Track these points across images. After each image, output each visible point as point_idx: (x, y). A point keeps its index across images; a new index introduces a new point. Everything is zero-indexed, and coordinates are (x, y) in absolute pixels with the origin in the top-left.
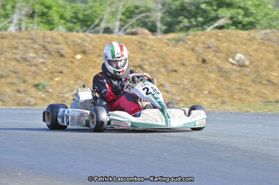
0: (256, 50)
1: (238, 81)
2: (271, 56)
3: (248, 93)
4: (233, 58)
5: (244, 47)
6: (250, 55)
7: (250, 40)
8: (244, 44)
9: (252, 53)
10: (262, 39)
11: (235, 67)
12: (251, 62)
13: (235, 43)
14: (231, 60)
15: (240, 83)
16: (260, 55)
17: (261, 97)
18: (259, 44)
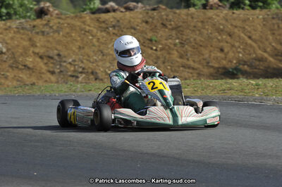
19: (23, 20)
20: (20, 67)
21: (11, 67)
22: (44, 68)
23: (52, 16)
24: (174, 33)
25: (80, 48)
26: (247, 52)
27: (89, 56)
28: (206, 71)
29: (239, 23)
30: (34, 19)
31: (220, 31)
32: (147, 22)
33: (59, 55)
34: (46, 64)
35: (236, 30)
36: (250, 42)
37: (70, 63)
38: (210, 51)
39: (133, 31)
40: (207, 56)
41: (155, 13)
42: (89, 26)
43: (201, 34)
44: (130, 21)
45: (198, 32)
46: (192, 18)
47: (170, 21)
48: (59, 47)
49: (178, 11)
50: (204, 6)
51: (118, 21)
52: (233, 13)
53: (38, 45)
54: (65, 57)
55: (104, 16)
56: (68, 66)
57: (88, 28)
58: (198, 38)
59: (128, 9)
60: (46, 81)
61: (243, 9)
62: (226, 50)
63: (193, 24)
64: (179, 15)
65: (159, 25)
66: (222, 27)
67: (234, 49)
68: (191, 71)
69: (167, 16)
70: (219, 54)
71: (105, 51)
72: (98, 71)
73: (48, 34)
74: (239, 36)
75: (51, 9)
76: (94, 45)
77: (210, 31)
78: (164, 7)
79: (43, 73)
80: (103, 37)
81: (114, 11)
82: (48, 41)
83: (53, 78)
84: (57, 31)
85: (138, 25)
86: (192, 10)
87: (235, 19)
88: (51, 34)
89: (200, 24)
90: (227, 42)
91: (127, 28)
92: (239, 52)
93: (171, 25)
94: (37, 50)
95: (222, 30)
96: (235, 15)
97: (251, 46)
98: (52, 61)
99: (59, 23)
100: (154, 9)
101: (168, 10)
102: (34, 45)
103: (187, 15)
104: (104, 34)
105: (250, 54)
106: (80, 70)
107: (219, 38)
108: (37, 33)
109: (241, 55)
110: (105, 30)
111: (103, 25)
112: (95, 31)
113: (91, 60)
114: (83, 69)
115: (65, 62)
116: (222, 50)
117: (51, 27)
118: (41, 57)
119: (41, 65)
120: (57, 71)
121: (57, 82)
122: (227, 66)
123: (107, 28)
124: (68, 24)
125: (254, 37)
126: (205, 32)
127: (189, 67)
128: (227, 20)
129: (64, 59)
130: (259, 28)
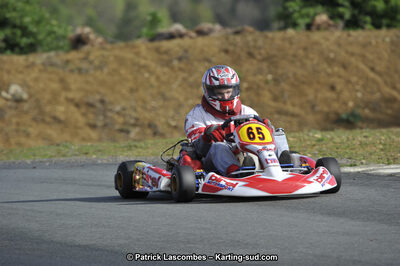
0: (36, 80)
1: (14, 120)
2: (55, 86)
3: (28, 135)
4: (7, 92)
5: (20, 76)
6: (29, 87)
7: (28, 67)
8: (21, 72)
9: (31, 84)
10: (43, 64)
11: (9, 103)
12: (31, 96)
13: (9, 72)
14: (4, 94)
15: (18, 124)
16: (41, 85)
17: (44, 139)
18: (40, 71)
19: (52, 54)
20: (48, 119)
21: (35, 120)
22: (81, 120)
23: (93, 45)
24: (265, 65)
25: (132, 91)
26: (368, 90)
27: (144, 102)
28: (311, 118)
29: (357, 50)
30: (68, 52)
31: (330, 62)
32: (226, 51)
33: (102, 102)
34: (84, 115)
35: (353, 60)
36: (372, 75)
37: (118, 113)
38: (317, 91)
39: (207, 64)
40: (311, 97)
41: (238, 39)
42: (145, 58)
43: (303, 66)
44: (202, 51)
45: (298, 64)
46: (291, 43)
47: (260, 48)
48: (103, 90)
49: (270, 34)
50: (309, 27)
51: (186, 51)
52: (349, 35)
53: (73, 87)
54: (111, 103)
55: (166, 44)
56: (116, 117)
57: (143, 62)
58: (300, 72)
59: (201, 33)
60: (84, 139)
61: (363, 28)
62: (338, 88)
63: (291, 52)
64: (273, 39)
65: (243, 55)
66: (332, 55)
67: (350, 86)
68: (289, 119)
69: (255, 41)
70: (329, 94)
71: (168, 94)
72: (157, 123)
73: (87, 71)
74: (357, 67)
75: (92, 36)
76: (152, 86)
77: (315, 62)
78: (251, 29)
79: (80, 128)
80: (164, 73)
81: (181, 36)
82: (87, 82)
83: (94, 134)
84: (100, 68)
85: (213, 56)
86: (290, 32)
87: (351, 44)
88: (92, 72)
89: (301, 52)
90: (340, 77)
91: (199, 61)
92: (357, 91)
93: (260, 54)
94: (71, 95)
95: (333, 60)
96: (351, 39)
97: (374, 81)
98: (92, 110)
99: (103, 56)
100: (237, 33)
101: (257, 33)
102: (66, 88)
103: (284, 39)
104: (166, 70)
105: (372, 93)
106: (132, 121)
107: (329, 70)
108: (72, 71)
109: (359, 95)
110: (168, 64)
111: (165, 57)
112: (153, 65)
113: (148, 107)
114: (137, 119)
115: (111, 110)
116: (333, 88)
117: (91, 63)
118: (77, 105)
119: (77, 116)
120: (100, 124)
121: (100, 140)
122: (340, 111)
123: (171, 61)
124: (116, 57)
125: (378, 68)
126: (308, 63)
127: (286, 113)
128: (339, 45)
129: (110, 107)
130: (386, 55)
